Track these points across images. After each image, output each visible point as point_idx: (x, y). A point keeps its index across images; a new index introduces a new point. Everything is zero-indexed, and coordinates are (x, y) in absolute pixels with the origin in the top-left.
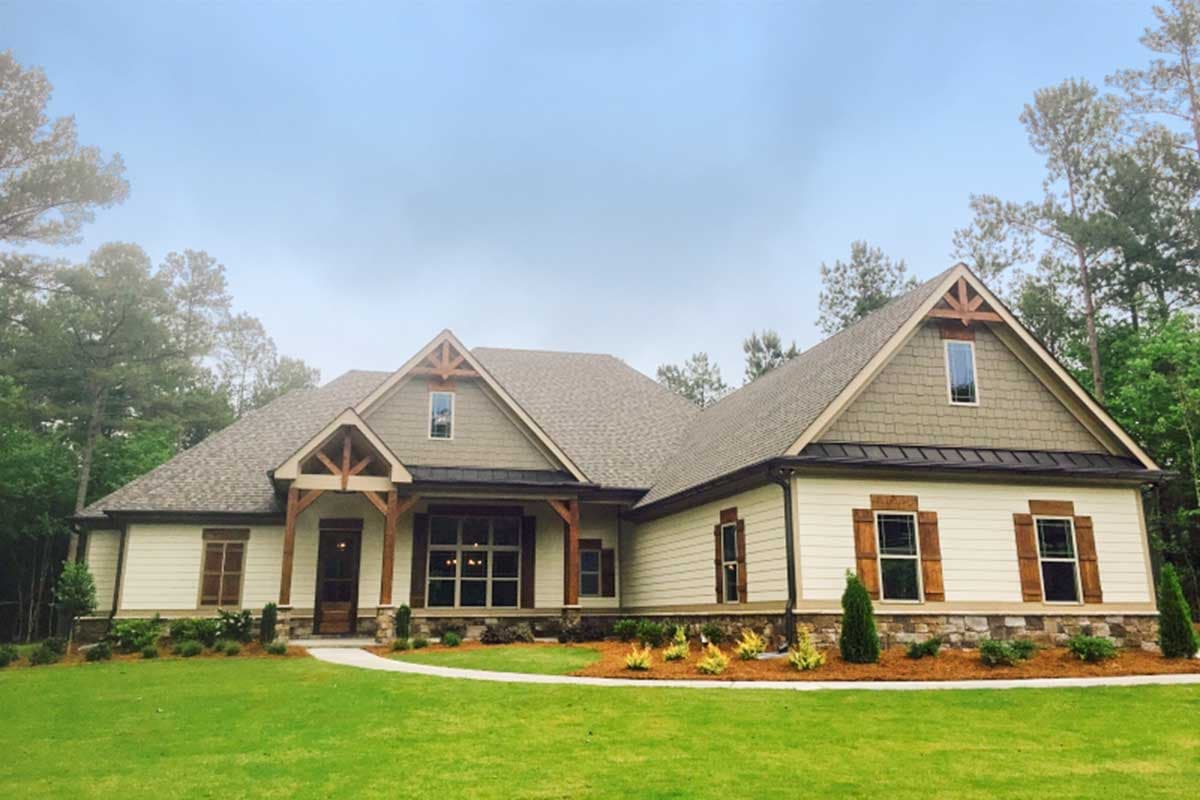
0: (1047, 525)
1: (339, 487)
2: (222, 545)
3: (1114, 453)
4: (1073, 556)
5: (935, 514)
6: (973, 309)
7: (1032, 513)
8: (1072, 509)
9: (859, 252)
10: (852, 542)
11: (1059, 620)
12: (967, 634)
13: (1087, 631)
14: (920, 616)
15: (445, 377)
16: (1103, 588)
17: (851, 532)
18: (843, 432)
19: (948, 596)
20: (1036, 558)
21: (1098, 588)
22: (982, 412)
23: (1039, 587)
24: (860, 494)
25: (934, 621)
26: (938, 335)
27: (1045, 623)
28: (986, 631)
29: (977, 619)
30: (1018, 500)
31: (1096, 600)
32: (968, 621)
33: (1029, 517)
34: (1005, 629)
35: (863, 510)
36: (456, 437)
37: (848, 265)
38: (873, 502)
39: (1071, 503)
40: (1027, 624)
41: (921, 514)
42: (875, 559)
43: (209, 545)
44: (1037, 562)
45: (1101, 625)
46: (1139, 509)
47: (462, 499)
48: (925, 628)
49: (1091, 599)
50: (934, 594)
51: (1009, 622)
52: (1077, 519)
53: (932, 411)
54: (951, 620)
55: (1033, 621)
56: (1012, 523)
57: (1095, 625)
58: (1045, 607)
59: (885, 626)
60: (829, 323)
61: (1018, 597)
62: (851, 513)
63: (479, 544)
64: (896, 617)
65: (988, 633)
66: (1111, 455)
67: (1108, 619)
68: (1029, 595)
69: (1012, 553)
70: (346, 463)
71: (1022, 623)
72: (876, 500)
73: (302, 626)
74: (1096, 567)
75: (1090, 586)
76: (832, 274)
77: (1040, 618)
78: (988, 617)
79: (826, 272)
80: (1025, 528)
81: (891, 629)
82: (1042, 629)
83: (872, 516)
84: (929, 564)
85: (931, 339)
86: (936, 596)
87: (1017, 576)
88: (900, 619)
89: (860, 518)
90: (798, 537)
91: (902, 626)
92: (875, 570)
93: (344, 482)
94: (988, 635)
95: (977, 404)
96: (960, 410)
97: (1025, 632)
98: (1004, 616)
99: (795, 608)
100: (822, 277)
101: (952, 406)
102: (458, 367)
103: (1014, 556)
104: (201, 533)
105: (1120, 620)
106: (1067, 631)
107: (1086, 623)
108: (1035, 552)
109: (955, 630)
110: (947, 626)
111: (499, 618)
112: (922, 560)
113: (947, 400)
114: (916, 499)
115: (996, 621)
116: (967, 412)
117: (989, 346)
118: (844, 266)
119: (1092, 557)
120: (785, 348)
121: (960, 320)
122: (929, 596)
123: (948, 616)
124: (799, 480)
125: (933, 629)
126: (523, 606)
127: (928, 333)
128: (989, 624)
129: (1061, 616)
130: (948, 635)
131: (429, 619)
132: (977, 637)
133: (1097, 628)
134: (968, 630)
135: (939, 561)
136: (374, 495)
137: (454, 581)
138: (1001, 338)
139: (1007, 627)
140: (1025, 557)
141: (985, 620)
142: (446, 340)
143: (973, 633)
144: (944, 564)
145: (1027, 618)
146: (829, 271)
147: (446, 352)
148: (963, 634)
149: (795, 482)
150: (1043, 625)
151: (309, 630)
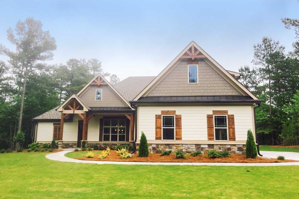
0: (218, 118)
1: (72, 113)
2: (57, 127)
3: (244, 95)
4: (226, 127)
5: (181, 115)
6: (196, 55)
7: (213, 114)
8: (227, 113)
9: (265, 40)
10: (154, 124)
11: (220, 146)
12: (188, 149)
13: (229, 149)
14: (174, 144)
15: (99, 85)
16: (236, 136)
17: (155, 121)
18: (154, 93)
19: (183, 139)
20: (213, 128)
21: (235, 136)
22: (199, 85)
23: (213, 136)
24: (158, 110)
25: (178, 146)
26: (186, 63)
27: (215, 147)
28: (194, 149)
29: (192, 145)
30: (209, 110)
31: (233, 140)
32: (189, 146)
33: (212, 115)
34: (201, 148)
35: (158, 115)
36: (102, 100)
37: (261, 44)
38: (161, 113)
39: (227, 111)
40: (208, 146)
41: (176, 116)
42: (161, 129)
43: (55, 127)
44: (213, 129)
45: (234, 147)
46: (252, 112)
47: (114, 115)
48: (175, 148)
49: (231, 140)
50: (179, 138)
51: (202, 146)
52: (229, 116)
53: (183, 86)
54: (183, 145)
55: (211, 146)
56: (206, 117)
57: (232, 147)
58: (215, 142)
59: (162, 147)
60: (255, 62)
61: (206, 139)
62: (155, 116)
63: (122, 126)
64: (166, 144)
65: (195, 149)
66: (243, 96)
67: (237, 146)
68: (210, 138)
69: (206, 126)
70: (74, 107)
71: (207, 146)
72: (163, 112)
73: (75, 145)
74: (234, 130)
75: (231, 136)
76: (257, 47)
77: (213, 145)
78: (195, 144)
79: (255, 47)
80: (211, 119)
81: (164, 148)
82: (213, 148)
83: (161, 117)
84: (178, 129)
85: (184, 64)
86: (179, 139)
87: (206, 133)
88: (167, 145)
89: (158, 117)
90: (139, 123)
91: (168, 147)
92: (161, 132)
93: (74, 112)
94: (195, 150)
95: (198, 83)
96: (192, 85)
97: (207, 149)
98: (200, 144)
99: (136, 142)
100: (254, 48)
101: (190, 84)
102: (102, 82)
103: (206, 127)
104: (53, 124)
105: (241, 146)
106: (222, 149)
107: (229, 146)
108: (213, 126)
109: (184, 148)
110: (182, 147)
111: (120, 144)
112: (176, 129)
113: (188, 82)
114: (175, 111)
115: (198, 146)
116: (194, 85)
117: (203, 65)
118: (260, 45)
119: (233, 127)
120: (251, 70)
121: (191, 58)
122: (177, 139)
123: (182, 144)
124: (140, 107)
125: (177, 148)
126: (126, 141)
127: (183, 63)
128: (195, 147)
129: (220, 145)
130: (182, 149)
131: (103, 144)
132: (191, 150)
133: (233, 148)
134: (189, 148)
135: (181, 129)
136: (81, 115)
137: (117, 135)
138: (208, 63)
139: (202, 148)
140: (210, 127)
141: (194, 145)
142: (99, 76)
143: (190, 149)
144: (182, 130)
145: (209, 145)
146: (256, 47)
147: (99, 79)
148: (187, 149)
149: (139, 108)
150: (214, 147)
151: (76, 146)
